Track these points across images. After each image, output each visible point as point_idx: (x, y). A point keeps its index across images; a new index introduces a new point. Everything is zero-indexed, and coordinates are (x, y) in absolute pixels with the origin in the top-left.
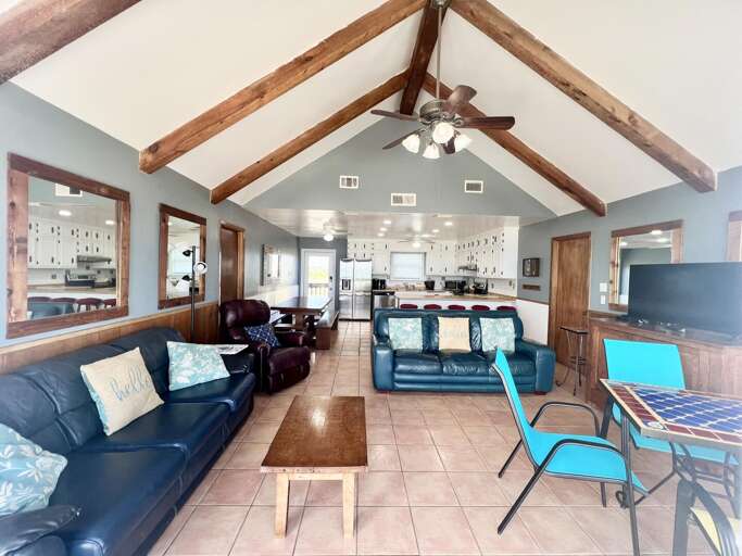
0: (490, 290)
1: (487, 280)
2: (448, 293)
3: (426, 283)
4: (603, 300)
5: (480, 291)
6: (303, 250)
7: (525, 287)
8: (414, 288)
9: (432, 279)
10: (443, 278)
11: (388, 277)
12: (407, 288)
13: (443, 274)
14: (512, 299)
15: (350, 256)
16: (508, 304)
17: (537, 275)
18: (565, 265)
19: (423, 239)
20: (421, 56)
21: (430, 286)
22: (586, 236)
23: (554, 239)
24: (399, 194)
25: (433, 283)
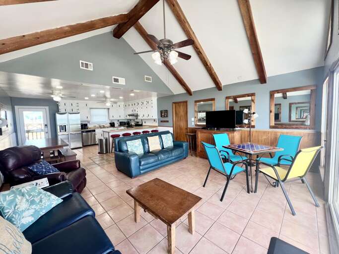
0: (144, 124)
1: (142, 120)
2: (122, 128)
3: (110, 124)
4: (193, 123)
5: (138, 125)
6: (16, 107)
7: (162, 121)
8: (104, 127)
9: (113, 121)
10: (118, 121)
11: (89, 122)
12: (100, 127)
13: (119, 118)
14: (156, 126)
15: (62, 111)
16: (154, 129)
17: (167, 117)
18: (178, 112)
19: (111, 101)
20: (141, 11)
21: (112, 125)
22: (186, 102)
23: (173, 103)
24: (117, 78)
25: (114, 123)
